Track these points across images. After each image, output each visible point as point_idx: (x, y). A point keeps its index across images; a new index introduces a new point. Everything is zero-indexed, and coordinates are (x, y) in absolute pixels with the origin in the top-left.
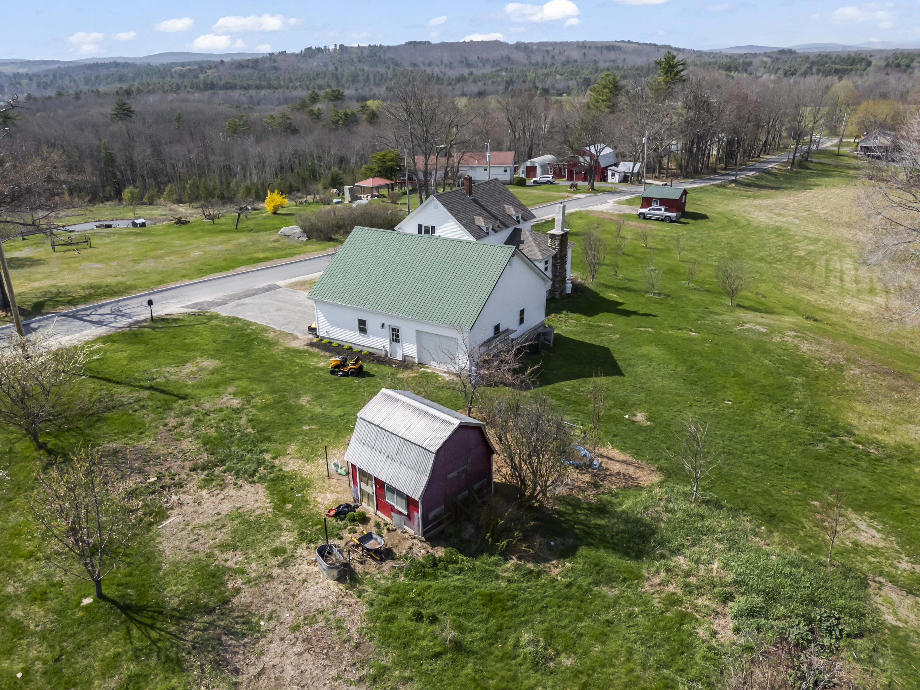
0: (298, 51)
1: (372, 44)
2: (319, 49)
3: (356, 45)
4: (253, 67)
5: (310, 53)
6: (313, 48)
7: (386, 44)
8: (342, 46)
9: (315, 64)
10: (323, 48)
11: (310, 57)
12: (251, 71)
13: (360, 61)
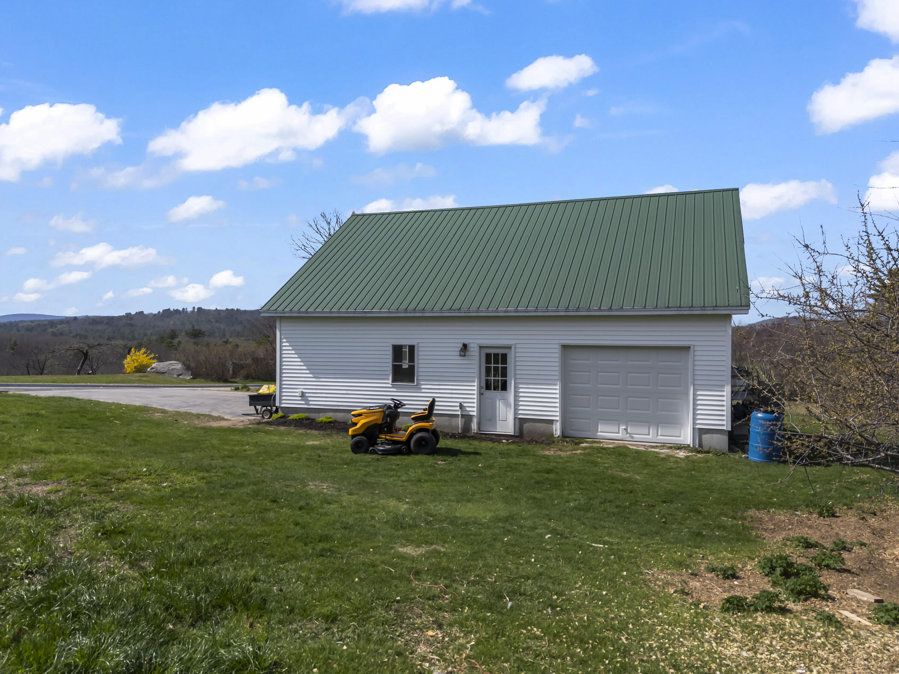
0: (155, 312)
1: (229, 308)
2: (177, 311)
3: (214, 309)
4: (107, 324)
5: (167, 313)
6: (172, 310)
7: (242, 309)
8: (200, 309)
9: (172, 322)
10: (181, 309)
11: (167, 317)
12: (105, 327)
13: (217, 322)
